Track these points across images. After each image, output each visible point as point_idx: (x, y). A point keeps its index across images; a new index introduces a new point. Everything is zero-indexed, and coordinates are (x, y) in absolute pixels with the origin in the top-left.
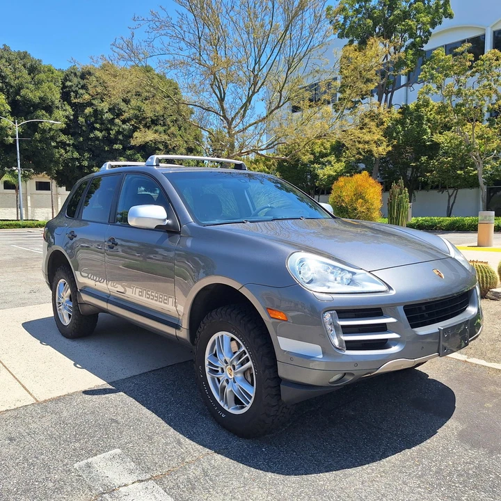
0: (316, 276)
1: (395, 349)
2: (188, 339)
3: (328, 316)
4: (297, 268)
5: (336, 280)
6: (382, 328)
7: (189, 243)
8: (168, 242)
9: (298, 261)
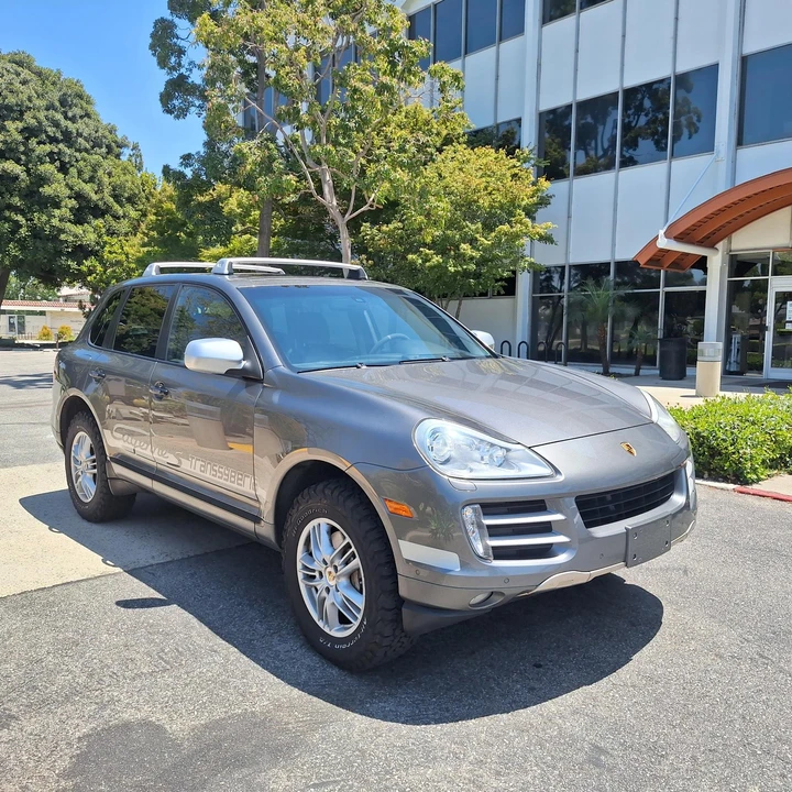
0: (453, 454)
1: (562, 558)
2: (273, 538)
3: (468, 513)
4: (428, 442)
5: (482, 459)
6: (546, 528)
7: (276, 398)
8: (244, 394)
9: (429, 432)
